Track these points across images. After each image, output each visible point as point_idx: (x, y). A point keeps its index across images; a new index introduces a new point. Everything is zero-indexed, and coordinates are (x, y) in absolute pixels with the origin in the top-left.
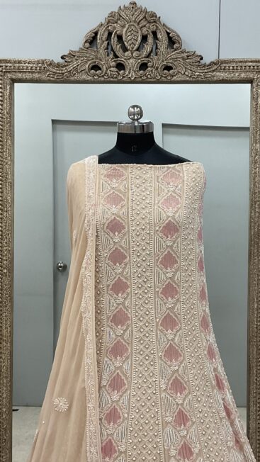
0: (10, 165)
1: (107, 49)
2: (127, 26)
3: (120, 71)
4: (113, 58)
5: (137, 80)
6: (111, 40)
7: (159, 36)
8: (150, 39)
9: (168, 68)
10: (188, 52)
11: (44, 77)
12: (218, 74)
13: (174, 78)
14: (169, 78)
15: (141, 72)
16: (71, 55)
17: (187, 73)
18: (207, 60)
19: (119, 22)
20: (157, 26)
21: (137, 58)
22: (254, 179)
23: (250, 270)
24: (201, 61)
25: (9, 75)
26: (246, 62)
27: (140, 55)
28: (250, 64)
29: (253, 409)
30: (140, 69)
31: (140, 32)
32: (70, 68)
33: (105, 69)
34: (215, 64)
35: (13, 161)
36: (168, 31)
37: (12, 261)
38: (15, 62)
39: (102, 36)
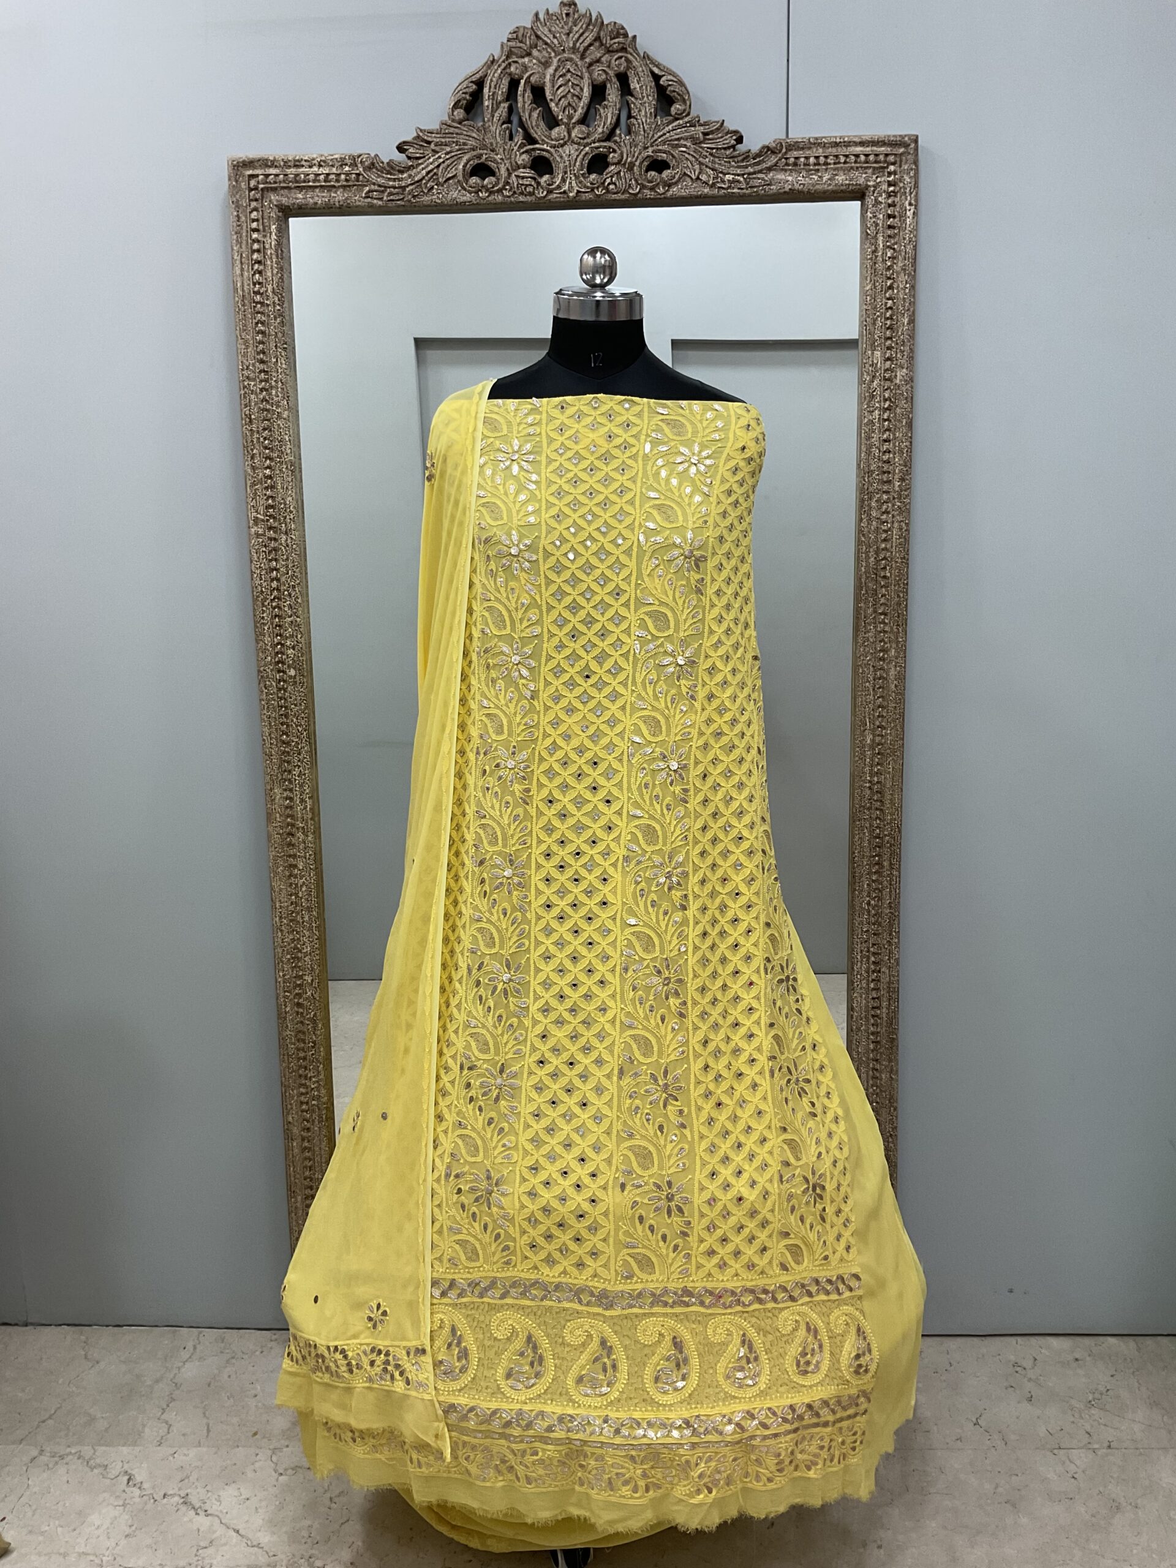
0: (287, 420)
1: (509, 121)
2: (555, 61)
3: (541, 176)
4: (522, 146)
5: (584, 197)
6: (516, 101)
7: (634, 85)
8: (613, 94)
9: (658, 165)
10: (705, 124)
11: (357, 198)
12: (781, 176)
13: (674, 190)
14: (661, 190)
15: (593, 176)
16: (422, 140)
17: (704, 177)
18: (753, 143)
19: (535, 52)
20: (628, 60)
21: (581, 142)
22: (869, 438)
23: (855, 657)
24: (739, 146)
25: (274, 197)
26: (848, 144)
27: (588, 135)
28: (858, 149)
29: (861, 967)
30: (590, 172)
31: (586, 75)
32: (420, 173)
33: (503, 172)
34: (773, 152)
35: (294, 410)
36: (656, 70)
37: (307, 650)
38: (286, 164)
39: (494, 90)
